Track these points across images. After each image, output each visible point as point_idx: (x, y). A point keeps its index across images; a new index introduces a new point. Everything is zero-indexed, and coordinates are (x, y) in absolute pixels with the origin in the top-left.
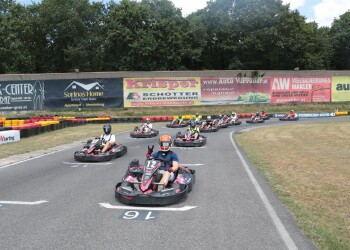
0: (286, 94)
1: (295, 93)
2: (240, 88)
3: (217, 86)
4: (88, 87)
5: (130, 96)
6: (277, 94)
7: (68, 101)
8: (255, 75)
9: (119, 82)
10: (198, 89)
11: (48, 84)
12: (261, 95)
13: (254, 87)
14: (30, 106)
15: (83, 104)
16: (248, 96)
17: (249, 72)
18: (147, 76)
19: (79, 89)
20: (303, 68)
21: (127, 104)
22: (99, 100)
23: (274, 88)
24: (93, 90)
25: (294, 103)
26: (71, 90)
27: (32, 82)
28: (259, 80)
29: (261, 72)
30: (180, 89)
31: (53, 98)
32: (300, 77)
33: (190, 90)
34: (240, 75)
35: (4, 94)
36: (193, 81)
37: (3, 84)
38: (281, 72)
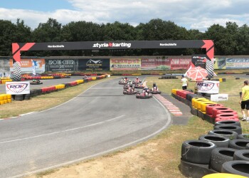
0: (177, 66)
1: (182, 65)
2: (157, 63)
3: (148, 62)
4: (96, 62)
5: (113, 66)
6: (173, 66)
7: (88, 67)
8: (164, 58)
9: (108, 60)
10: (140, 63)
11: (80, 60)
12: (166, 66)
13: (163, 63)
14: (72, 69)
15: (94, 69)
16: (160, 67)
17: (161, 57)
18: (119, 58)
19: (93, 63)
20: (185, 54)
21: (111, 69)
22: (100, 67)
23: (172, 63)
24: (98, 63)
25: (181, 70)
26: (89, 63)
27: (74, 59)
28: (166, 60)
29: (166, 57)
30: (132, 64)
31: (82, 66)
32: (184, 58)
33: (136, 64)
34: (157, 58)
35: (62, 64)
36: (138, 60)
37: (62, 60)
38: (175, 57)
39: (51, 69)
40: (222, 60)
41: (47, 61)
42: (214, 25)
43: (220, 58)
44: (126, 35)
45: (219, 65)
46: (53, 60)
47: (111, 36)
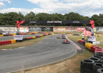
1: (81, 30)
2: (72, 29)
3: (68, 29)
4: (48, 28)
5: (54, 30)
6: (78, 30)
7: (45, 30)
8: (74, 27)
9: (53, 28)
11: (42, 27)
13: (74, 29)
14: (39, 31)
15: (47, 31)
16: (73, 30)
18: (57, 27)
19: (47, 29)
20: (83, 26)
21: (54, 31)
22: (50, 30)
23: (77, 29)
25: (81, 32)
27: (39, 27)
30: (62, 29)
31: (43, 30)
32: (82, 27)
34: (72, 27)
35: (35, 29)
36: (64, 28)
37: (35, 27)
38: (79, 27)
39: (31, 31)
40: (97, 28)
41: (29, 28)
42: (95, 15)
43: (96, 28)
44: (60, 18)
45: (96, 30)
46: (32, 27)
47: (54, 19)
